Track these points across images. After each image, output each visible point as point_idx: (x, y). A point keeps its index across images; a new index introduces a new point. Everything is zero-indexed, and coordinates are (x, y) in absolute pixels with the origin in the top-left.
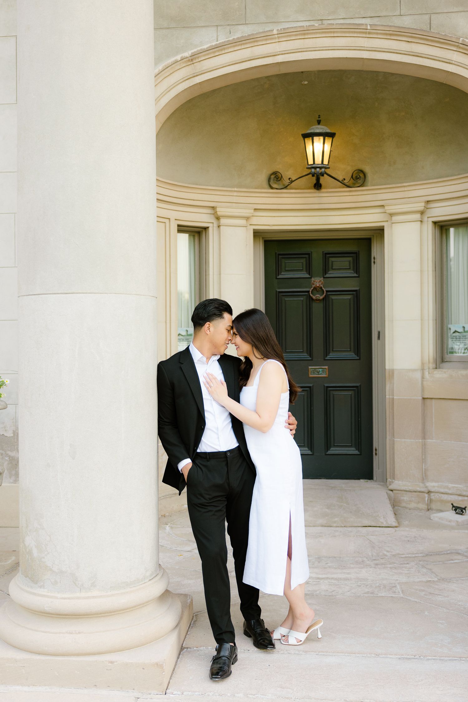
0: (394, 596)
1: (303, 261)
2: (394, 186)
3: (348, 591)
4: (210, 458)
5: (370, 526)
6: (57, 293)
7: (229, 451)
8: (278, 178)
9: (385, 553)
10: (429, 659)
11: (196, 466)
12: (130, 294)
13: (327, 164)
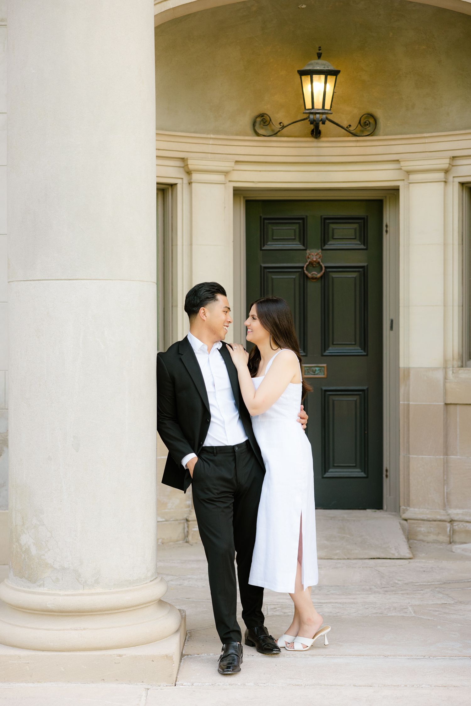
0: (405, 615)
1: (296, 227)
2: (412, 136)
3: (355, 613)
4: (217, 453)
5: (379, 558)
6: (60, 279)
7: (237, 445)
8: (266, 122)
9: (396, 581)
10: (438, 659)
11: (203, 461)
12: (134, 280)
13: (329, 109)
